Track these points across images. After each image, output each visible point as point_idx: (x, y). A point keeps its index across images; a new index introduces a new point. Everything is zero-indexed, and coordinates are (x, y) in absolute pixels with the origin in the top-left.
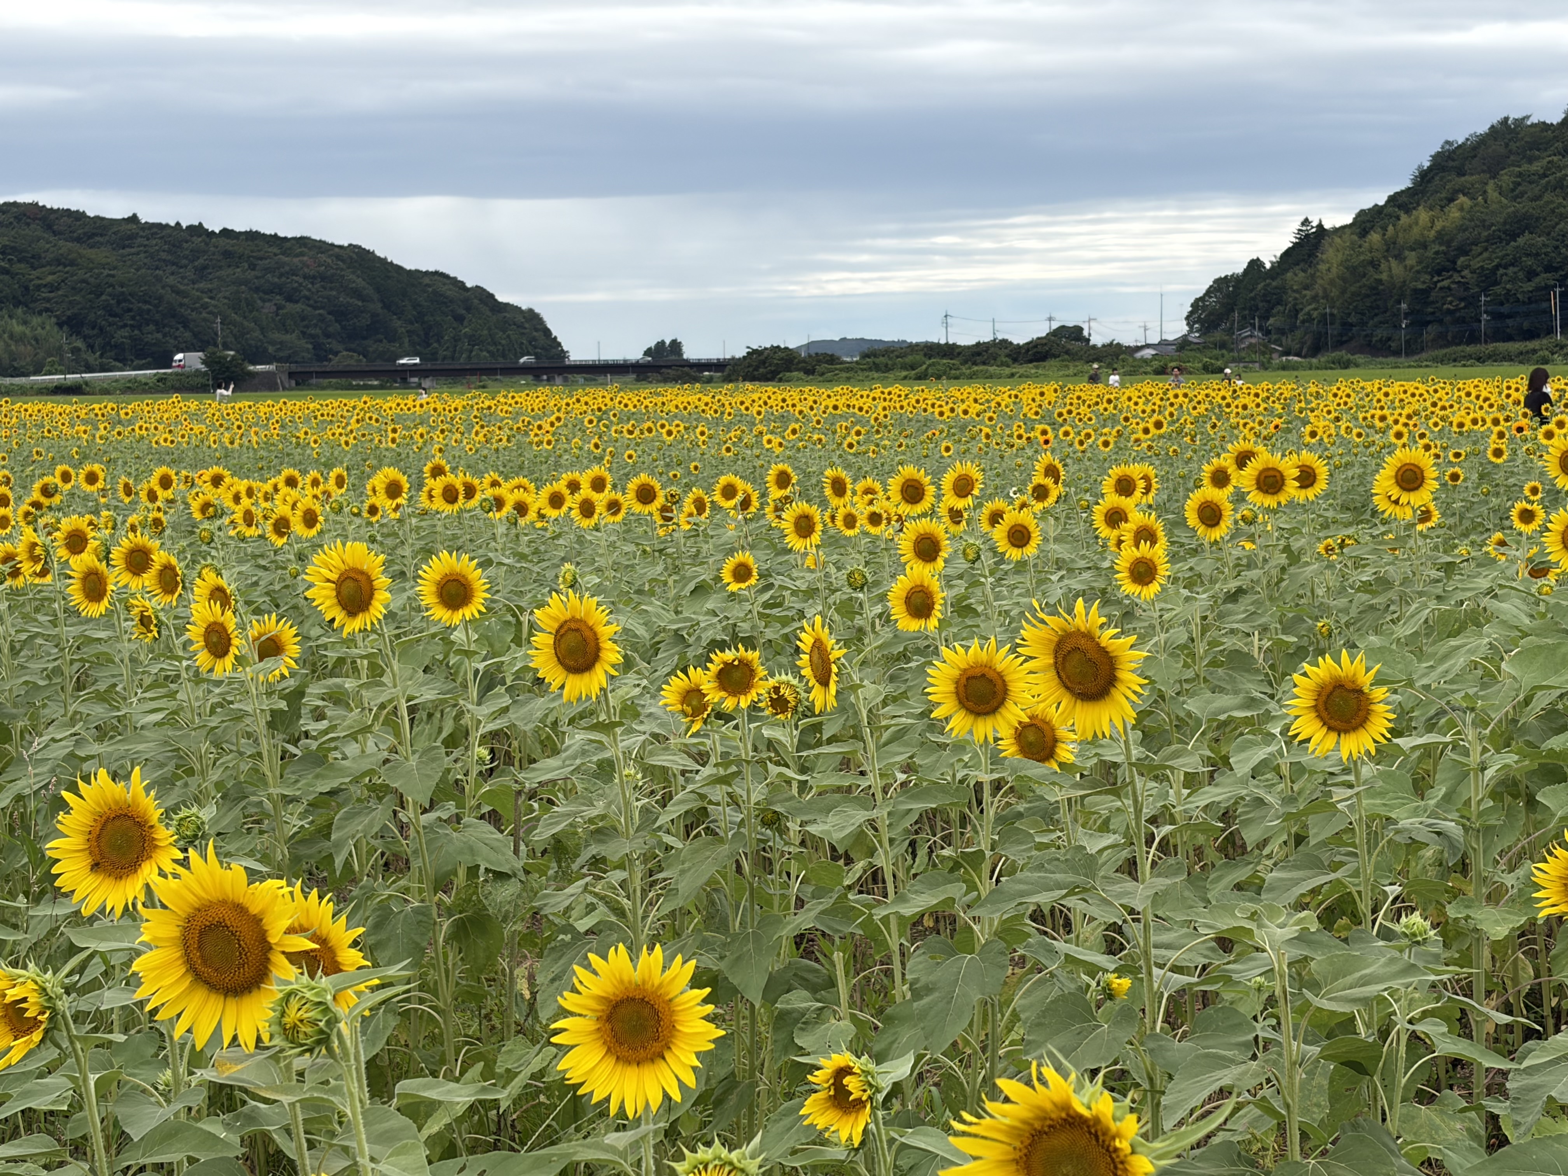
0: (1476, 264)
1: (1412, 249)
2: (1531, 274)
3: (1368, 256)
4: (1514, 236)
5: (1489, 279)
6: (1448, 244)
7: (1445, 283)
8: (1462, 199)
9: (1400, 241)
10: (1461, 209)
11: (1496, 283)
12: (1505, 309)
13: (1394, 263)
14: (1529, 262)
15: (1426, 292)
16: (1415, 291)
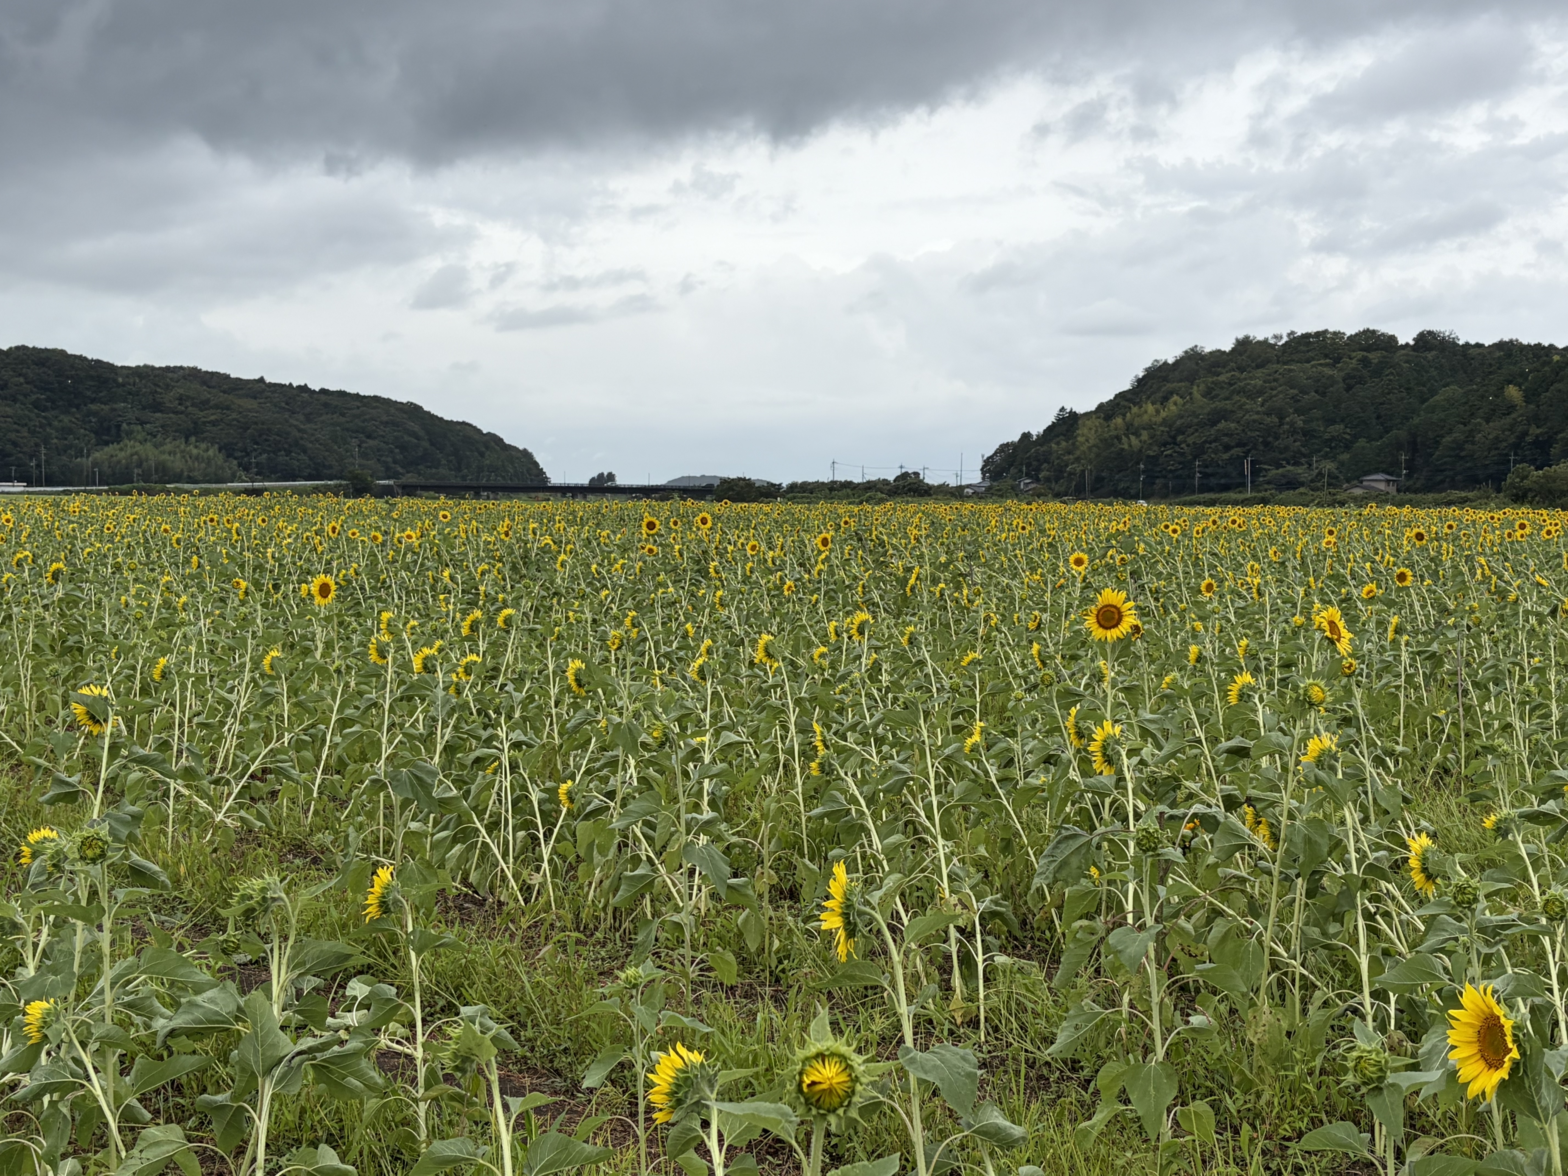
0: (1190, 440)
1: (1144, 429)
2: (1227, 448)
3: (1114, 433)
4: (1214, 423)
5: (1199, 451)
6: (1170, 426)
7: (1169, 452)
8: (1175, 398)
9: (1136, 424)
10: (1175, 404)
11: (1204, 453)
12: (1209, 470)
13: (1132, 438)
14: (1226, 439)
15: (1156, 458)
16: (1148, 456)
